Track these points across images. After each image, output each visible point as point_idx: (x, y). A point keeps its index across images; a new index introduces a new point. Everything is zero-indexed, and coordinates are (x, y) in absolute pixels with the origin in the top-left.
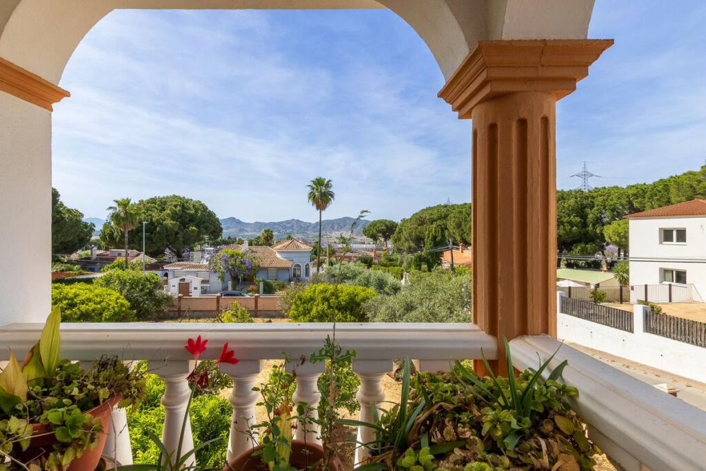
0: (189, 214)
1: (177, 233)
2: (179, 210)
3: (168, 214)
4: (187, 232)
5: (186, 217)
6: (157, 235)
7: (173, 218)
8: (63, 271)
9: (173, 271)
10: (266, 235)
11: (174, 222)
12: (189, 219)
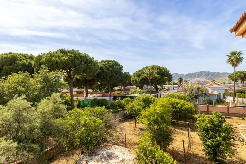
0: (162, 72)
1: (160, 80)
2: (159, 71)
3: (156, 72)
4: (164, 79)
5: (161, 73)
6: (154, 80)
7: (157, 74)
8: (119, 93)
9: (163, 94)
10: (179, 80)
11: (159, 75)
12: (162, 74)
